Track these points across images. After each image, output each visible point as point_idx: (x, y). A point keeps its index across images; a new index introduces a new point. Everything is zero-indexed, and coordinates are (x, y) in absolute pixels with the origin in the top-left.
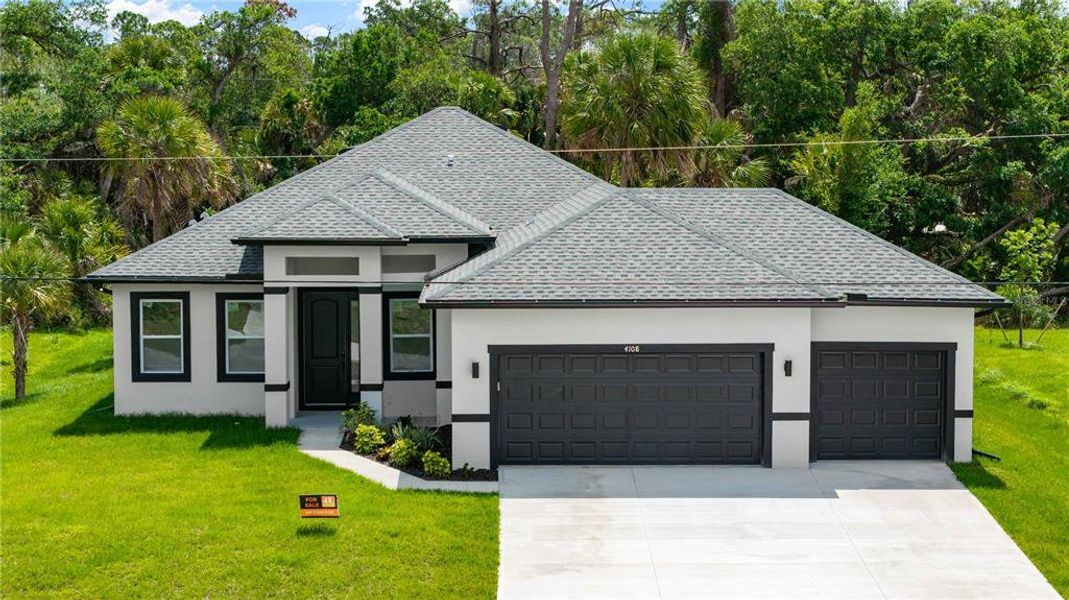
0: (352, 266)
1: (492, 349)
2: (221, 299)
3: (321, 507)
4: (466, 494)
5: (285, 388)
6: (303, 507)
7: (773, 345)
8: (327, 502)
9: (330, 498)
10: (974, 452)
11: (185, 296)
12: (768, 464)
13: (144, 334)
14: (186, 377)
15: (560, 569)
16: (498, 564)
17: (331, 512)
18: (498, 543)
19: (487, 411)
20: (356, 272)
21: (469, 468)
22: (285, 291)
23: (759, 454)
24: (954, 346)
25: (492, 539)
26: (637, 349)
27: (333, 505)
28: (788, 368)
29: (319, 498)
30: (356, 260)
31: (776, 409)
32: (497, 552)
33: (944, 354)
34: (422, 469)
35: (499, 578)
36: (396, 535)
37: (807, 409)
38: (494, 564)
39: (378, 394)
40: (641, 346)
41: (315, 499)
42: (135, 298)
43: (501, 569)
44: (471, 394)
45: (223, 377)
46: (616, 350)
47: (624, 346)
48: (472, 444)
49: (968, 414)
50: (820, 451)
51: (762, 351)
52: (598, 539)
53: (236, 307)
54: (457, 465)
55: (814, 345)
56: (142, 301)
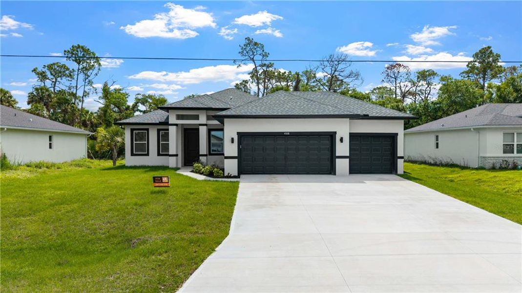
0: (197, 117)
1: (238, 133)
2: (159, 131)
3: (162, 182)
4: (228, 182)
5: (177, 155)
6: (154, 182)
7: (336, 132)
8: (165, 180)
9: (166, 178)
10: (404, 172)
11: (148, 130)
12: (335, 174)
13: (135, 141)
14: (148, 155)
15: (262, 207)
16: (235, 205)
17: (166, 184)
18: (236, 197)
19: (237, 155)
20: (198, 119)
21: (230, 175)
22: (176, 125)
23: (330, 170)
24: (397, 134)
25: (234, 195)
26: (289, 134)
27: (167, 181)
28: (341, 140)
29: (161, 178)
30: (198, 116)
31: (337, 155)
32: (235, 200)
33: (393, 137)
34: (213, 175)
35: (234, 211)
36: (193, 194)
37: (348, 155)
38: (232, 204)
39: (205, 158)
40: (290, 133)
41: (159, 178)
42: (132, 130)
43: (235, 207)
44: (231, 149)
45: (159, 154)
46: (281, 134)
47: (284, 132)
48: (231, 166)
49: (402, 158)
50: (353, 171)
51: (332, 134)
52: (278, 195)
53: (163, 133)
54: (226, 174)
55: (350, 133)
56: (134, 132)
